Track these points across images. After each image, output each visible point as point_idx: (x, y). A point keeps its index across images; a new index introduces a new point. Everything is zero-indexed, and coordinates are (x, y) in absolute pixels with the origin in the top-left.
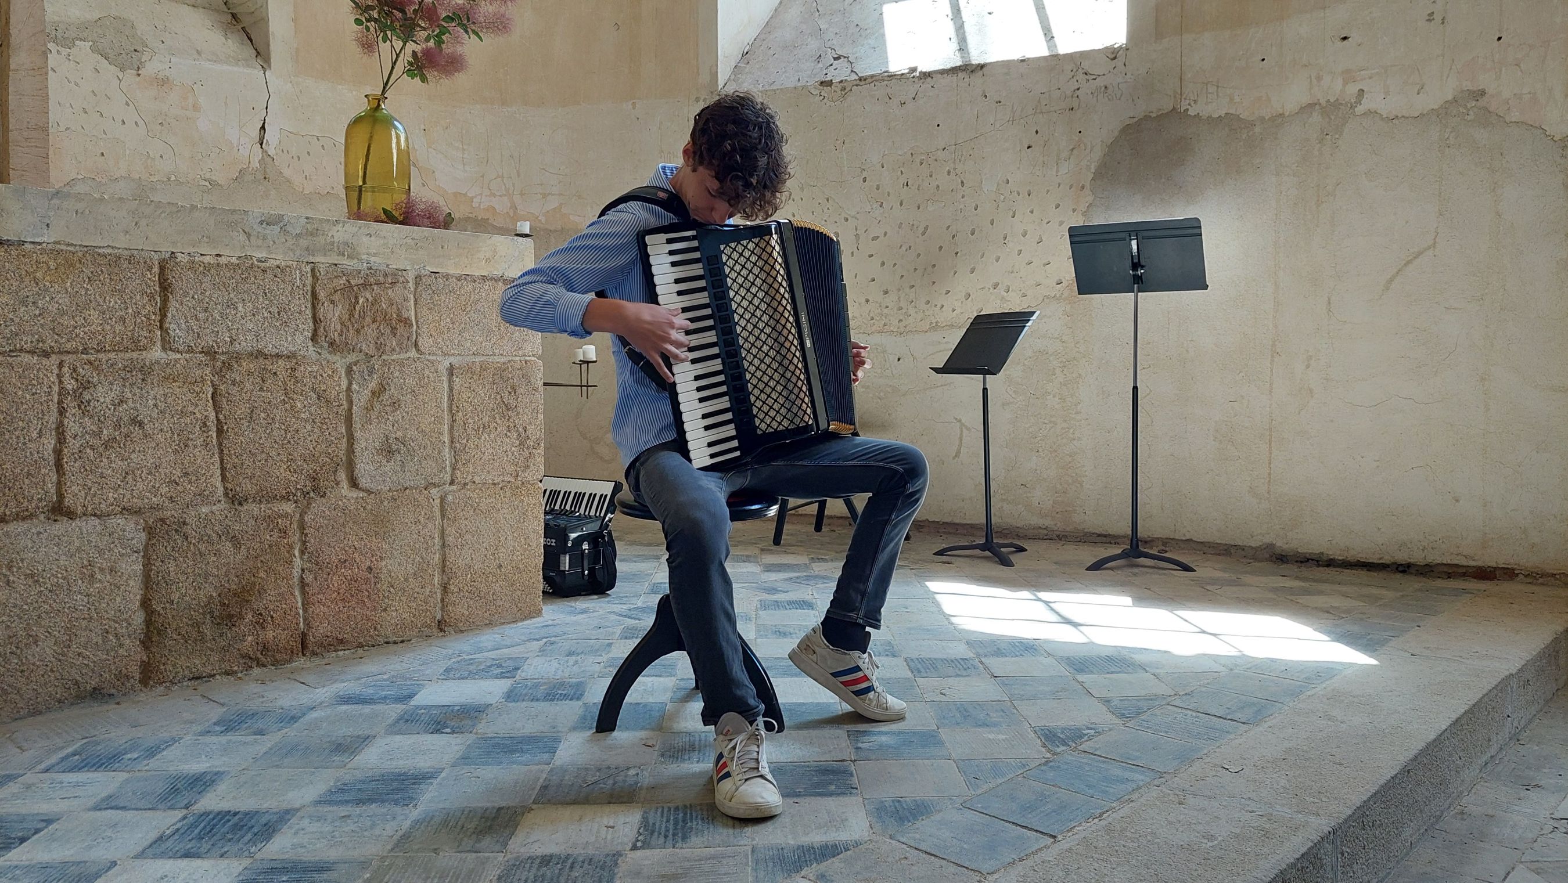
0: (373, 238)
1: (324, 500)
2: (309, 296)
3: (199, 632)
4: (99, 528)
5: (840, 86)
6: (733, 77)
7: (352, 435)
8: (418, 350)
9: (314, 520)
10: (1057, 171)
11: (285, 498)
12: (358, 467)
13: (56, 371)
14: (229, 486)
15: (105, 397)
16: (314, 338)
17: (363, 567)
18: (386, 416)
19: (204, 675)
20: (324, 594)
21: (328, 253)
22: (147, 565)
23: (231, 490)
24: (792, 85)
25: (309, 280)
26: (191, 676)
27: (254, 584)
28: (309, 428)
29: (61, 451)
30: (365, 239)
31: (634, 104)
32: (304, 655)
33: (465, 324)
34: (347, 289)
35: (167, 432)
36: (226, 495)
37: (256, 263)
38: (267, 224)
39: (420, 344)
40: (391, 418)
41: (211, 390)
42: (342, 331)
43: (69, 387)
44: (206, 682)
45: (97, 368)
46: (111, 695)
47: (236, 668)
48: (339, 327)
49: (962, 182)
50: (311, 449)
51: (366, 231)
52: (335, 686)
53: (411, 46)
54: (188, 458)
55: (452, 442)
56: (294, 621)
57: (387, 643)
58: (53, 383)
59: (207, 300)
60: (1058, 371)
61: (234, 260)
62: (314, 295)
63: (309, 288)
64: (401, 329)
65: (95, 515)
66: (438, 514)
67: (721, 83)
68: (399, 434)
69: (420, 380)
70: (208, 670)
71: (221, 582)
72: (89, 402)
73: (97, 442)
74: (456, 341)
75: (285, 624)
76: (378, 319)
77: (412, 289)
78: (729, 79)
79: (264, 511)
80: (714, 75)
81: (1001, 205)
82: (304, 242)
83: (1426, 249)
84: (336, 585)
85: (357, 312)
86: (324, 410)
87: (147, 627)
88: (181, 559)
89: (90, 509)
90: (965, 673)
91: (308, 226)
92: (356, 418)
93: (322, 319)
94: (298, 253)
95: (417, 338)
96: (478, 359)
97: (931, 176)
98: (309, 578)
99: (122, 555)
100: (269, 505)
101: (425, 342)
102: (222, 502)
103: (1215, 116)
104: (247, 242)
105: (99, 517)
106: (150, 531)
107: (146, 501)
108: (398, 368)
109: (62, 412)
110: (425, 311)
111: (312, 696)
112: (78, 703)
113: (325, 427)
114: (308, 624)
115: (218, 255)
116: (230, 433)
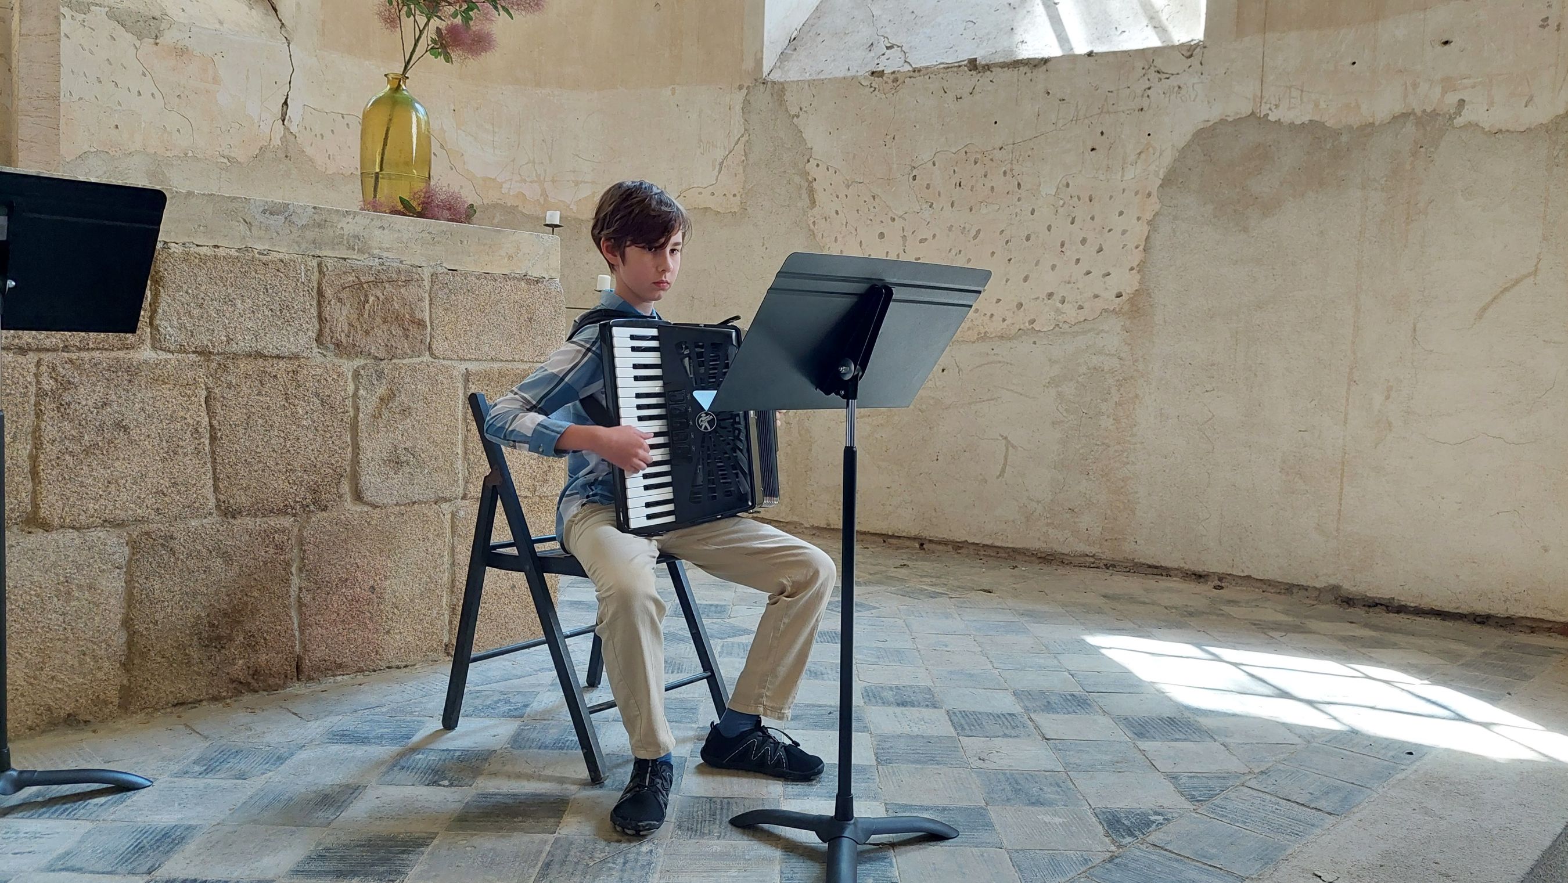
0: (386, 231)
1: (325, 514)
2: (314, 293)
3: (186, 655)
4: (77, 541)
5: (892, 77)
6: (778, 64)
7: (357, 444)
8: (432, 355)
9: (313, 535)
10: (1123, 176)
11: (283, 512)
12: (363, 479)
13: (33, 370)
14: (222, 498)
15: (87, 399)
16: (319, 339)
17: (366, 587)
18: (395, 425)
19: (190, 700)
20: (322, 615)
21: (336, 247)
22: (129, 582)
23: (224, 502)
24: (841, 75)
25: (315, 277)
26: (176, 702)
27: (246, 603)
28: (311, 436)
29: (37, 457)
30: (378, 232)
31: (673, 91)
32: (298, 679)
33: (484, 326)
34: (355, 287)
35: (156, 437)
36: (218, 507)
37: (257, 255)
38: (271, 214)
39: (434, 347)
40: (400, 427)
41: (204, 393)
42: (349, 333)
43: (47, 387)
44: (192, 708)
45: (78, 368)
46: (86, 722)
47: (224, 694)
48: (346, 328)
49: (1019, 184)
50: (313, 459)
51: (378, 223)
52: (329, 719)
53: (435, 23)
54: (177, 467)
55: (466, 453)
56: (289, 644)
57: (389, 667)
58: (30, 383)
59: (202, 295)
60: (1114, 390)
61: (233, 253)
62: (320, 293)
63: (315, 285)
64: (413, 330)
65: (73, 528)
66: (448, 531)
67: (766, 70)
68: (409, 444)
69: (433, 386)
70: (193, 695)
71: (210, 601)
72: (69, 404)
73: (77, 448)
74: (474, 346)
75: (279, 647)
76: (389, 319)
77: (428, 288)
78: (775, 66)
79: (260, 525)
80: (759, 62)
81: (1060, 210)
82: (310, 235)
83: (1526, 276)
84: (336, 606)
85: (367, 312)
86: (327, 418)
87: (129, 649)
88: (167, 576)
89: (68, 521)
90: (1013, 733)
91: (316, 217)
92: (362, 426)
93: (328, 318)
94: (304, 246)
95: (431, 340)
96: (496, 366)
97: (985, 176)
98: (307, 598)
99: (103, 571)
100: (265, 519)
101: (439, 346)
102: (214, 515)
103: (1298, 122)
104: (248, 233)
105: (78, 529)
106: (134, 546)
107: (130, 512)
108: (409, 373)
109: (40, 413)
110: (441, 312)
111: (302, 731)
112: (51, 730)
113: (328, 435)
114: (305, 648)
115: (216, 246)
116: (224, 441)
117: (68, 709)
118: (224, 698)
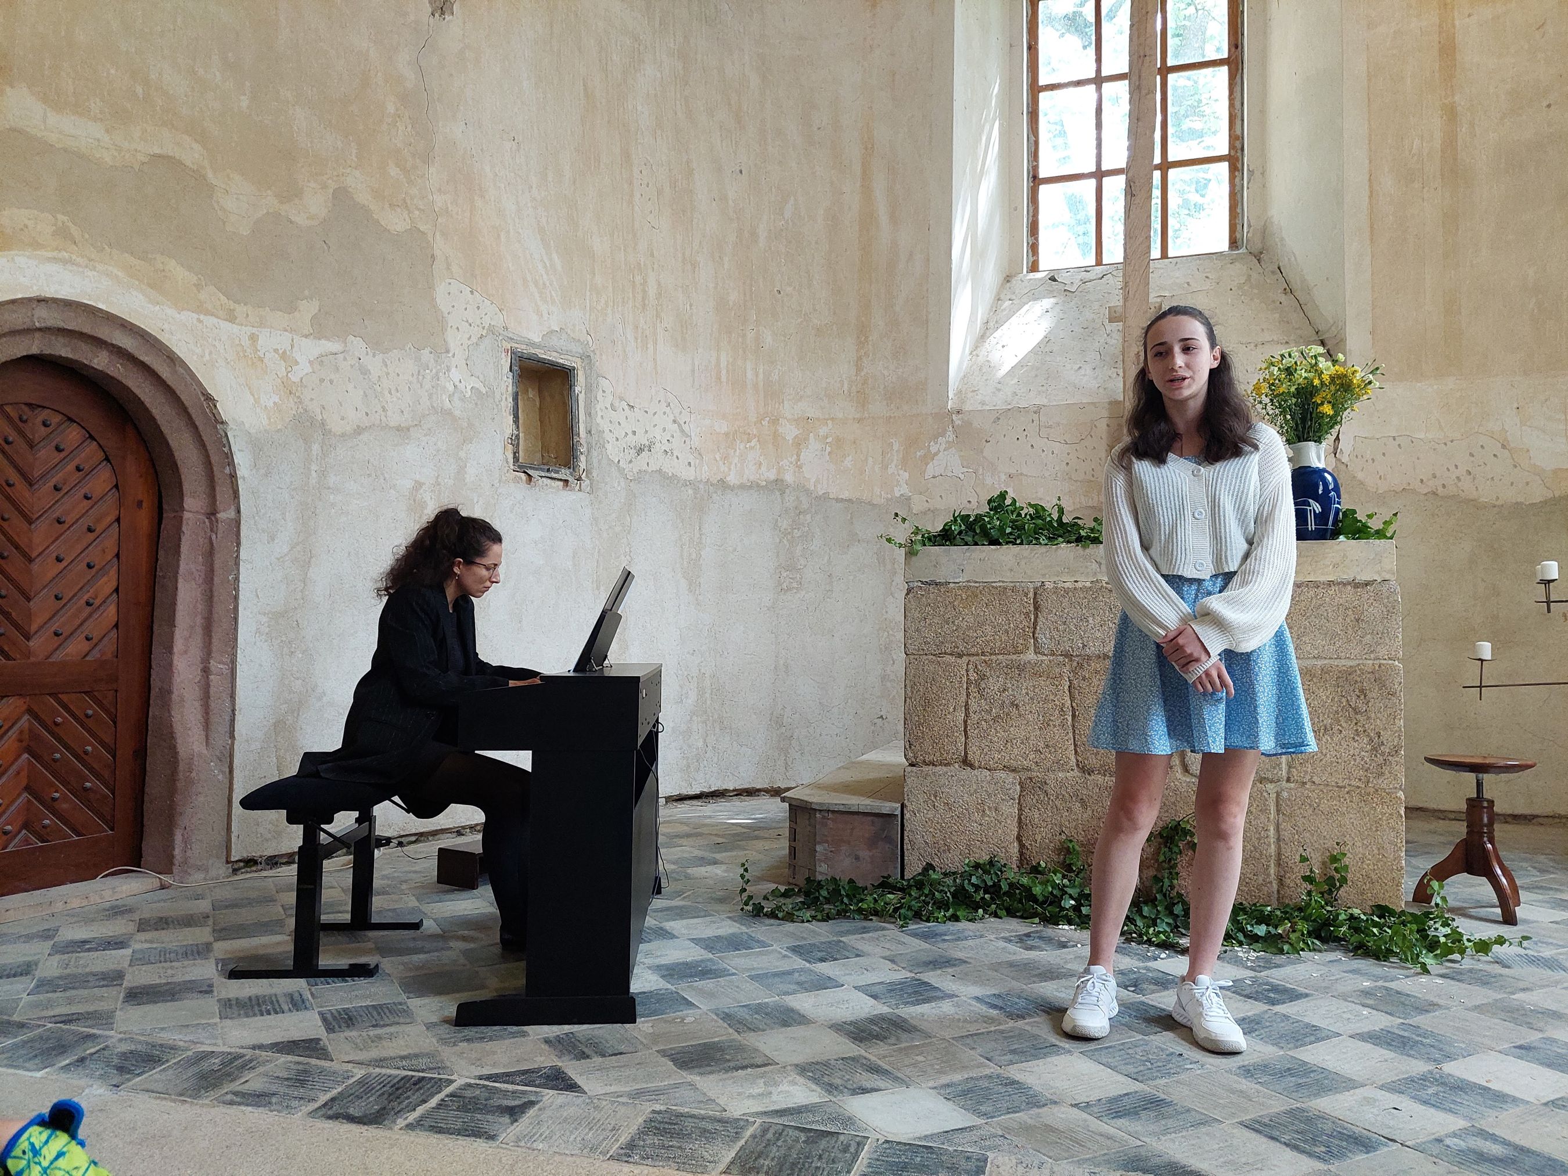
4: (988, 778)
13: (965, 667)
14: (1080, 759)
15: (994, 686)
22: (1020, 810)
23: (1082, 762)
29: (967, 721)
35: (1035, 713)
36: (1078, 765)
41: (1067, 683)
43: (973, 678)
45: (990, 666)
54: (1049, 734)
58: (963, 675)
59: (1066, 615)
61: (1087, 584)
65: (986, 769)
66: (1273, 808)
71: (1071, 832)
73: (988, 717)
88: (1043, 810)
89: (983, 764)
99: (1003, 800)
102: (1075, 771)
105: (989, 770)
106: (1023, 786)
107: (1020, 762)
109: (968, 695)
115: (1076, 581)
116: (1081, 717)
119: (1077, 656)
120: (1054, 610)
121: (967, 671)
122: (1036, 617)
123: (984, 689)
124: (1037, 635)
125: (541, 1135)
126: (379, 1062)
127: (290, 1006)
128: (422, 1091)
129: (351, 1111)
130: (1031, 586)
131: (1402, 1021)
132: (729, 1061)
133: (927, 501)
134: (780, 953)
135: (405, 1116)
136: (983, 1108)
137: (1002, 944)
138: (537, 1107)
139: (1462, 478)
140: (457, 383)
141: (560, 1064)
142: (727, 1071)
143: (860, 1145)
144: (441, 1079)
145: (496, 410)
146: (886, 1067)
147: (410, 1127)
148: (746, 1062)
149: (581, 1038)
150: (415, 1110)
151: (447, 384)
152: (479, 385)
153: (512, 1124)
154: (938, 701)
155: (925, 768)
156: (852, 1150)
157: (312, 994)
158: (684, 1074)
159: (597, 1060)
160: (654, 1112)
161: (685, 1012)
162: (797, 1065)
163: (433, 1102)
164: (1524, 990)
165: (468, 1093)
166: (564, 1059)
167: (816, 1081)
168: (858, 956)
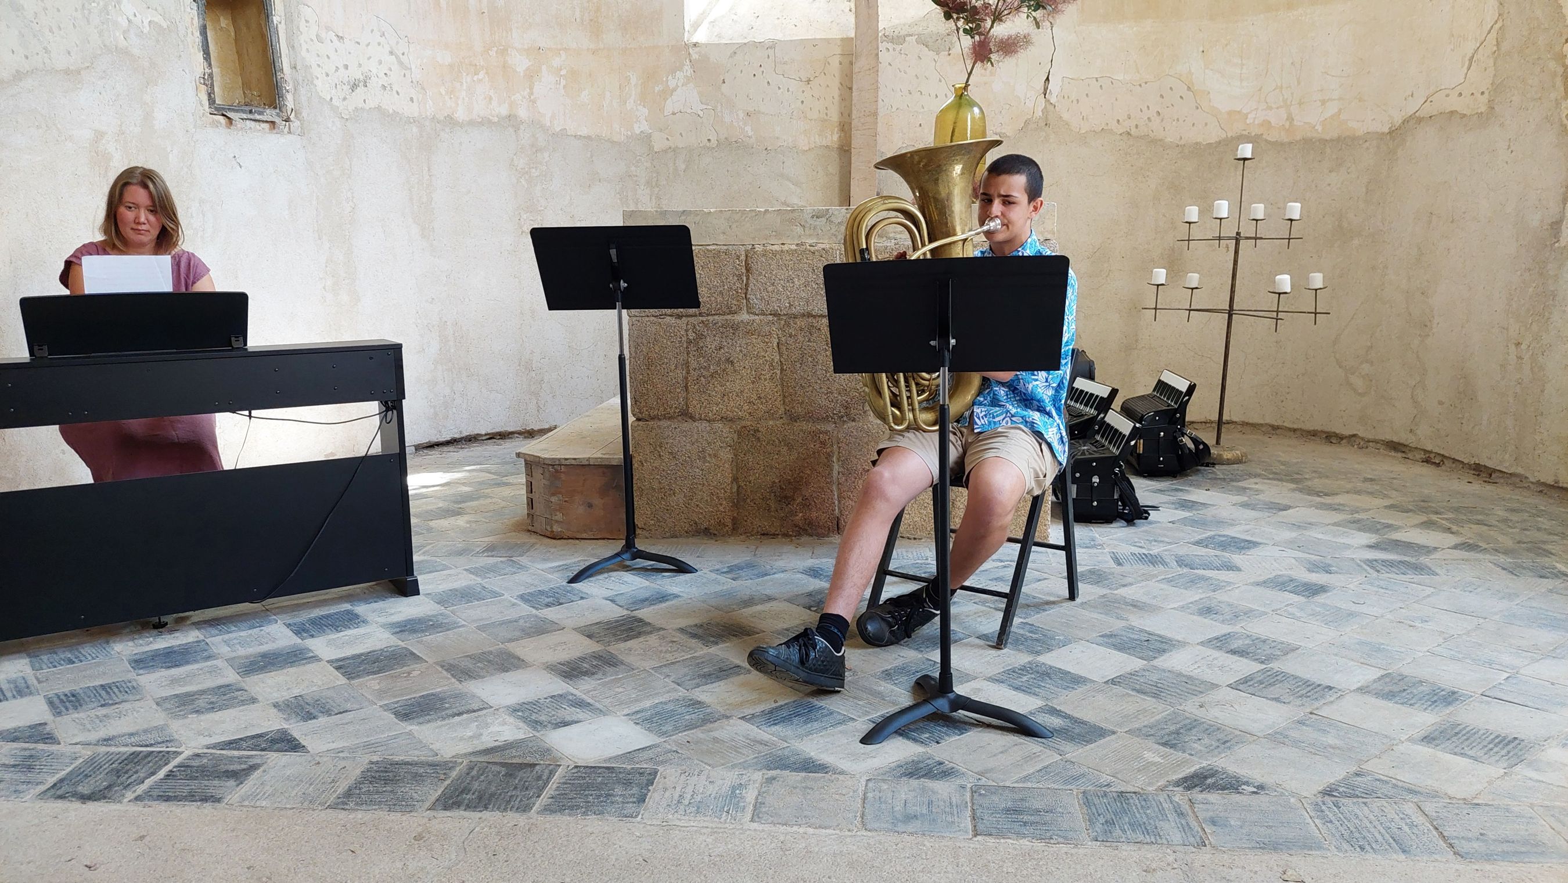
1: (855, 423)
3: (767, 504)
4: (708, 428)
9: (846, 437)
11: (826, 420)
13: (684, 326)
14: (788, 408)
15: (711, 345)
19: (771, 533)
22: (736, 455)
23: (789, 410)
26: (762, 532)
27: (802, 477)
29: (686, 377)
35: (748, 369)
36: (785, 414)
37: (810, 246)
38: (820, 216)
41: (776, 341)
44: (772, 539)
45: (706, 325)
46: (715, 534)
50: (845, 384)
54: (760, 386)
56: (831, 508)
59: (774, 277)
61: (793, 247)
65: (706, 420)
70: (772, 530)
71: (781, 473)
73: (707, 374)
75: (824, 509)
79: (811, 428)
87: (737, 496)
88: (756, 454)
89: (703, 416)
98: (843, 479)
99: (721, 447)
100: (814, 424)
102: (783, 419)
104: (803, 233)
105: (709, 421)
106: (738, 434)
107: (736, 414)
109: (688, 354)
114: (840, 512)
115: (783, 244)
116: (788, 372)
117: (705, 525)
118: (791, 535)
119: (784, 315)
120: (764, 273)
121: (686, 331)
122: (748, 279)
123: (702, 347)
124: (748, 296)
125: (264, 794)
126: (107, 741)
127: (15, 693)
128: (151, 764)
129: (80, 789)
130: (743, 248)
131: (1022, 620)
132: (447, 709)
133: (667, 139)
134: (510, 601)
135: (134, 789)
136: (664, 729)
137: (714, 576)
138: (262, 769)
139: (1152, 119)
140: (131, 17)
141: (286, 726)
142: (444, 719)
143: (552, 773)
144: (168, 752)
145: (181, 46)
146: (590, 701)
147: (138, 798)
148: (463, 709)
149: (310, 701)
150: (143, 782)
151: (120, 19)
152: (158, 19)
153: (238, 785)
154: (660, 359)
155: (651, 423)
156: (544, 778)
157: (37, 679)
158: (403, 724)
159: (323, 720)
160: (372, 763)
161: (412, 667)
162: (508, 707)
163: (162, 774)
164: (1124, 586)
165: (196, 763)
166: (292, 721)
167: (524, 719)
168: (582, 598)
